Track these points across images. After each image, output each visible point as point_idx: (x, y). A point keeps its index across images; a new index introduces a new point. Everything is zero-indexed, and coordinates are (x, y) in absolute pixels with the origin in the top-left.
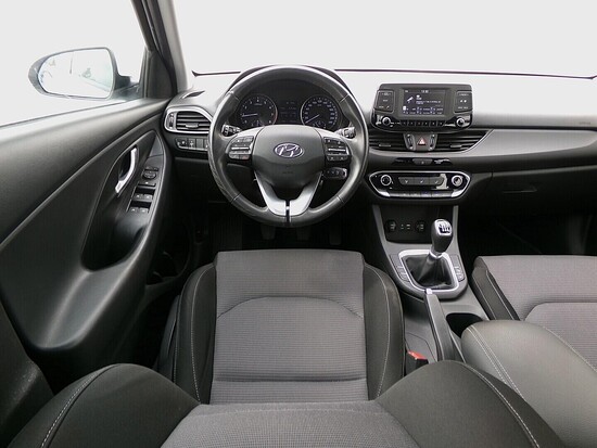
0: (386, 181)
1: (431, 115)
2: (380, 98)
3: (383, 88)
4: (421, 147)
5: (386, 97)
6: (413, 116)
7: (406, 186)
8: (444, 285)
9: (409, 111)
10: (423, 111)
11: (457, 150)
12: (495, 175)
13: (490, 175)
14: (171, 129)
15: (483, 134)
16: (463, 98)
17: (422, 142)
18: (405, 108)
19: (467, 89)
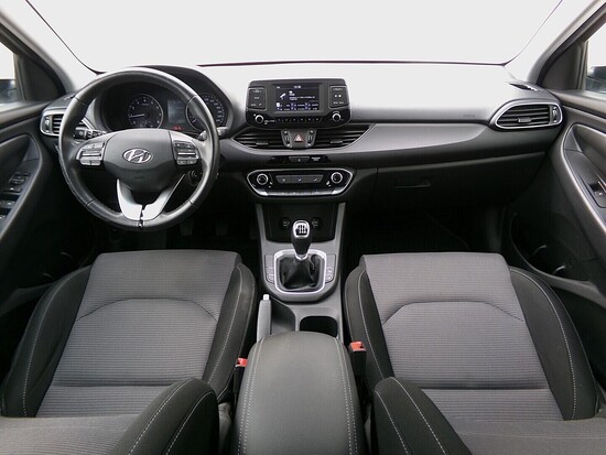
0: (263, 180)
1: (306, 111)
2: (251, 95)
3: (254, 85)
4: (299, 144)
5: (257, 95)
6: (287, 112)
7: (284, 184)
8: (307, 287)
9: (283, 108)
10: (297, 107)
11: (338, 146)
12: (381, 170)
13: (374, 171)
14: (47, 133)
15: (366, 128)
16: (338, 93)
17: (299, 139)
18: (278, 105)
19: (341, 83)
